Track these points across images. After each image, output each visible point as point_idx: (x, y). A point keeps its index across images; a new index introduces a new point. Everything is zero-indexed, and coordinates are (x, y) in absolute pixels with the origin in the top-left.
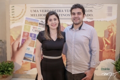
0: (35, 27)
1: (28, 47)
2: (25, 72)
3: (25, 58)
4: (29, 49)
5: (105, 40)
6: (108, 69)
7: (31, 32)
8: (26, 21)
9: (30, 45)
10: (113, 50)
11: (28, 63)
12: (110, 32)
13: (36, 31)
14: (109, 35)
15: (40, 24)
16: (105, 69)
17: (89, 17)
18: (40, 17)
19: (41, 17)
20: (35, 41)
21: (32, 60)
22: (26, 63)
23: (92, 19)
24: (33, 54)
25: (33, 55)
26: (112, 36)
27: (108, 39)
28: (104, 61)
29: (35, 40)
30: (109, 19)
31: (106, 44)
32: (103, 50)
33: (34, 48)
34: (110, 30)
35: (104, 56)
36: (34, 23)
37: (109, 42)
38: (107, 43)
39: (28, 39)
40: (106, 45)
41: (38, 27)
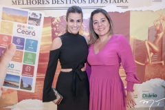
0: (22, 24)
1: (11, 62)
2: (9, 107)
3: (6, 83)
4: (12, 66)
5: (150, 46)
6: (155, 96)
7: (15, 34)
8: (3, 13)
9: (14, 59)
10: (163, 62)
11: (12, 91)
12: (158, 32)
13: (23, 32)
14: (157, 37)
15: (30, 19)
16: (150, 96)
17: (122, 4)
18: (29, 6)
19: (32, 6)
20: (24, 51)
21: (19, 85)
22: (9, 92)
23: (127, 7)
24: (20, 74)
25: (21, 76)
26: (162, 39)
27: (154, 43)
28: (147, 82)
29: (22, 48)
30: (156, 7)
31: (150, 52)
32: (147, 64)
33: (23, 63)
34: (158, 28)
35: (147, 73)
36: (19, 18)
37: (156, 49)
38: (153, 50)
39: (9, 47)
40: (151, 55)
41: (27, 25)
